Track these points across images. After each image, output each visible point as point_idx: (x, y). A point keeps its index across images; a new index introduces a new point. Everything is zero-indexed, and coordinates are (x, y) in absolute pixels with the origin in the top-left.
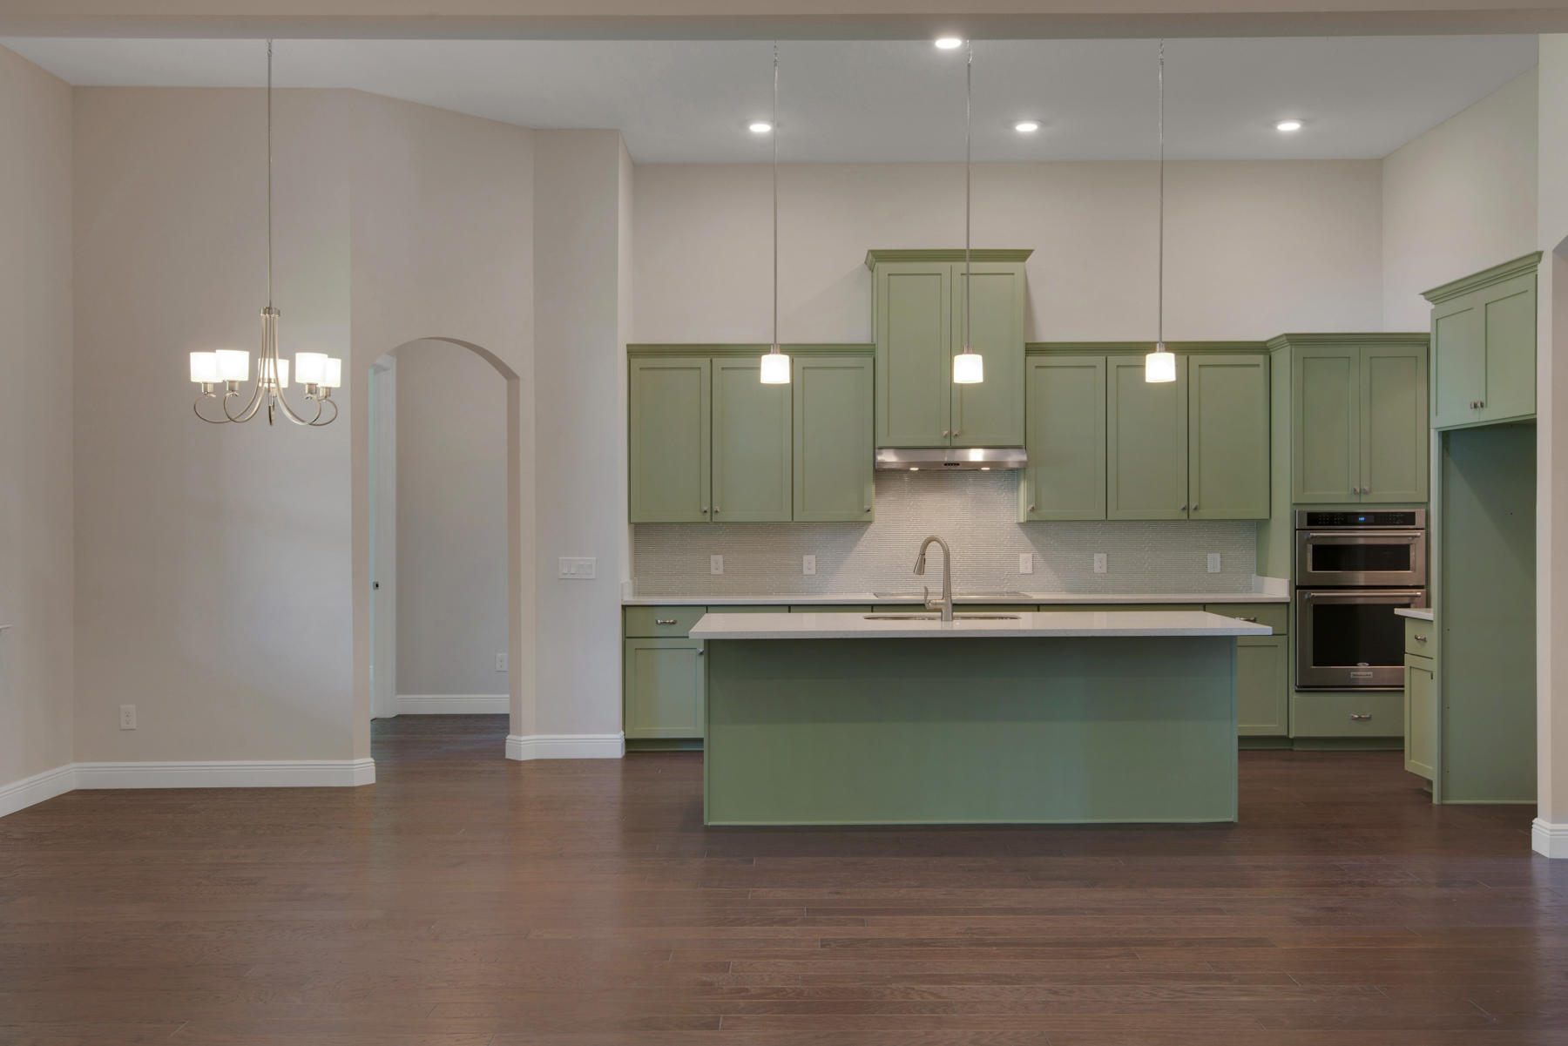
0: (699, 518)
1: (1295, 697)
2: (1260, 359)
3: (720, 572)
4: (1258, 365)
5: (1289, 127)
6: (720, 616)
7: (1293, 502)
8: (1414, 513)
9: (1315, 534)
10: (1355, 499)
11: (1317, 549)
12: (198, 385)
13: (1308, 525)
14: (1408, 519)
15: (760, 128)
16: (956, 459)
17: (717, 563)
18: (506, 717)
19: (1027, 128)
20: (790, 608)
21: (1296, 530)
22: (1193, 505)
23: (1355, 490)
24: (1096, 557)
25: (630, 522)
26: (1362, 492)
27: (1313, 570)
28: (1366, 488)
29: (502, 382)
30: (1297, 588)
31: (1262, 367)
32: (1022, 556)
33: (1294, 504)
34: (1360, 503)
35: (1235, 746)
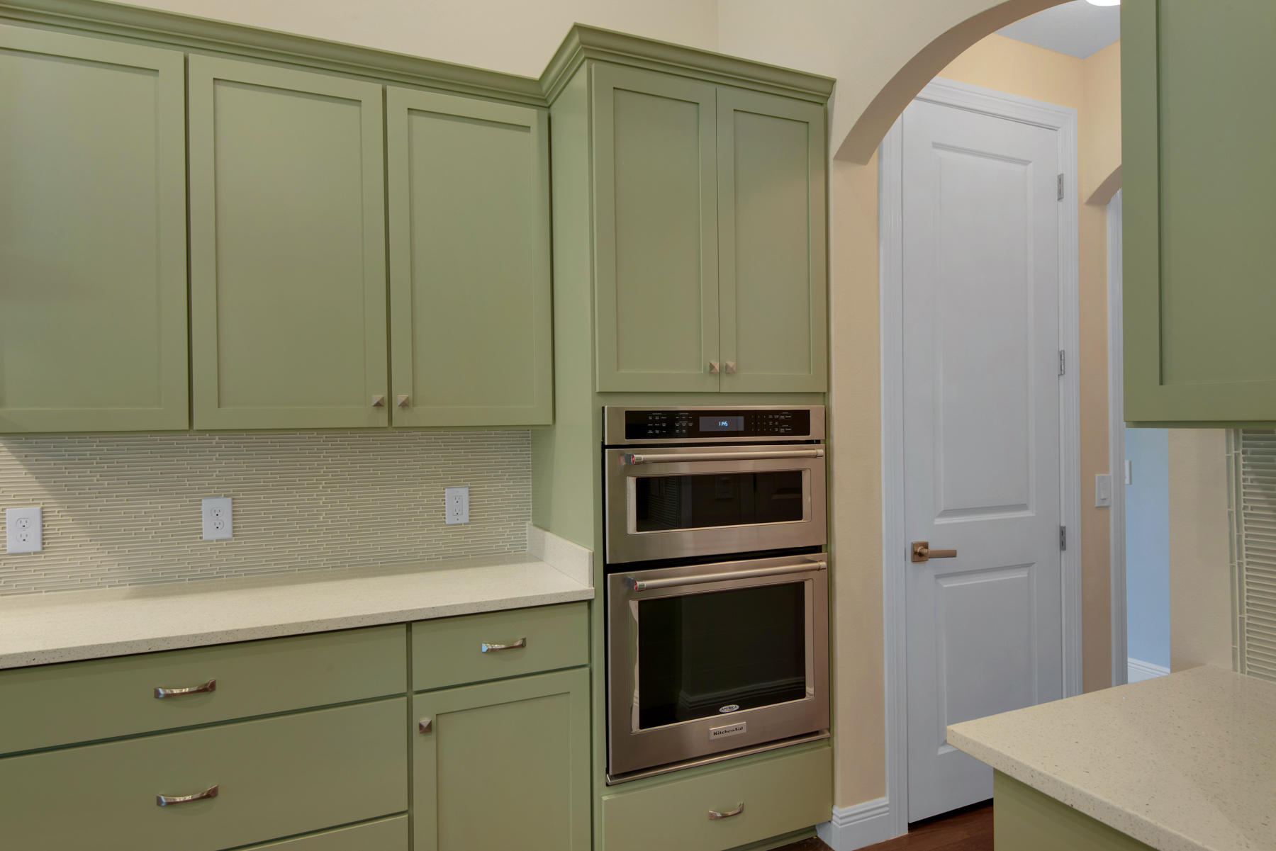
1: (605, 797)
2: (528, 115)
4: (527, 128)
7: (598, 390)
8: (807, 412)
9: (643, 457)
10: (711, 386)
11: (644, 486)
13: (628, 437)
14: (797, 423)
21: (604, 447)
22: (399, 397)
23: (712, 367)
26: (726, 371)
27: (638, 530)
28: (731, 364)
30: (608, 569)
33: (601, 393)
34: (719, 393)
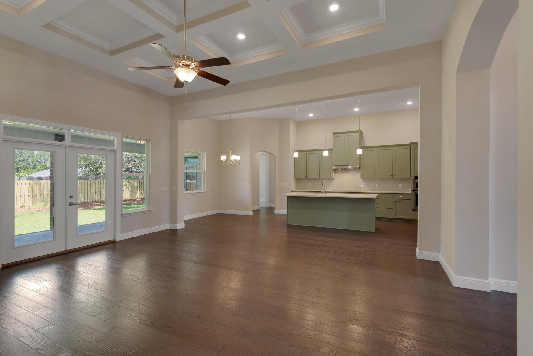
0: (305, 177)
1: (412, 212)
2: (408, 147)
3: (310, 186)
4: (408, 148)
5: (409, 103)
6: (310, 193)
11: (416, 183)
12: (222, 160)
13: (415, 179)
15: (311, 115)
16: (347, 168)
17: (309, 185)
18: (274, 207)
19: (356, 110)
20: (304, 192)
21: (412, 180)
22: (394, 175)
24: (376, 184)
25: (295, 178)
27: (416, 187)
29: (274, 157)
30: (413, 191)
31: (409, 149)
32: (362, 184)
33: (412, 175)
35: (375, 219)
